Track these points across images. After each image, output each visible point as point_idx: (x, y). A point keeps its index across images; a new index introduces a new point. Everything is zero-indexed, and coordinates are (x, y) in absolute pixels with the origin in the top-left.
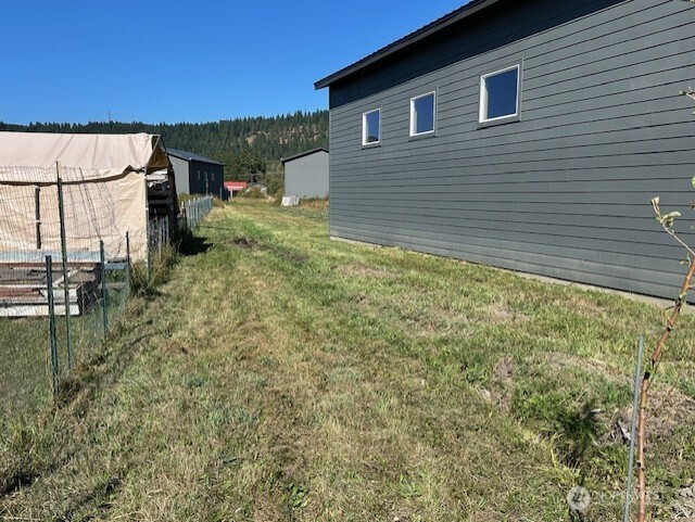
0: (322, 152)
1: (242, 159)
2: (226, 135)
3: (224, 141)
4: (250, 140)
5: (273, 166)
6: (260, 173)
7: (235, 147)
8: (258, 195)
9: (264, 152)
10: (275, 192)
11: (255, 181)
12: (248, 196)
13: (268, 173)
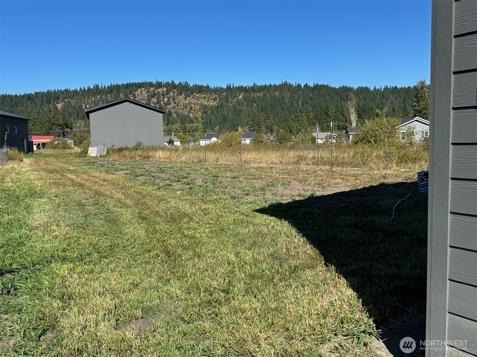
0: (127, 103)
1: (52, 120)
2: (40, 103)
3: (39, 107)
4: (59, 106)
5: (78, 125)
6: (68, 130)
7: (48, 111)
8: (65, 146)
9: (71, 114)
10: (81, 143)
11: (64, 135)
12: (55, 147)
13: (74, 129)
